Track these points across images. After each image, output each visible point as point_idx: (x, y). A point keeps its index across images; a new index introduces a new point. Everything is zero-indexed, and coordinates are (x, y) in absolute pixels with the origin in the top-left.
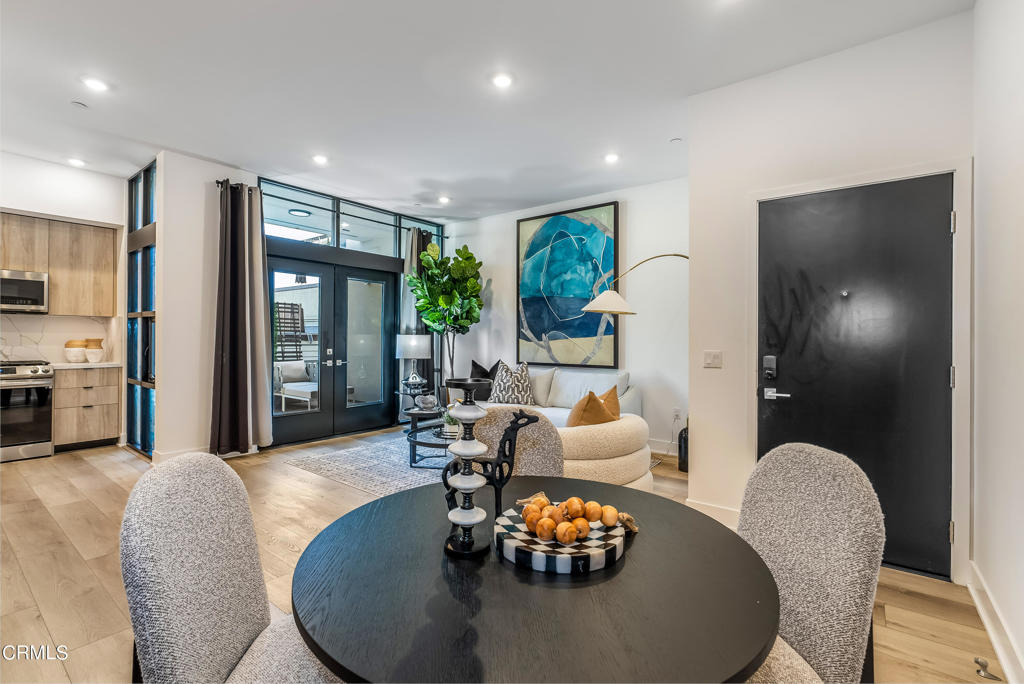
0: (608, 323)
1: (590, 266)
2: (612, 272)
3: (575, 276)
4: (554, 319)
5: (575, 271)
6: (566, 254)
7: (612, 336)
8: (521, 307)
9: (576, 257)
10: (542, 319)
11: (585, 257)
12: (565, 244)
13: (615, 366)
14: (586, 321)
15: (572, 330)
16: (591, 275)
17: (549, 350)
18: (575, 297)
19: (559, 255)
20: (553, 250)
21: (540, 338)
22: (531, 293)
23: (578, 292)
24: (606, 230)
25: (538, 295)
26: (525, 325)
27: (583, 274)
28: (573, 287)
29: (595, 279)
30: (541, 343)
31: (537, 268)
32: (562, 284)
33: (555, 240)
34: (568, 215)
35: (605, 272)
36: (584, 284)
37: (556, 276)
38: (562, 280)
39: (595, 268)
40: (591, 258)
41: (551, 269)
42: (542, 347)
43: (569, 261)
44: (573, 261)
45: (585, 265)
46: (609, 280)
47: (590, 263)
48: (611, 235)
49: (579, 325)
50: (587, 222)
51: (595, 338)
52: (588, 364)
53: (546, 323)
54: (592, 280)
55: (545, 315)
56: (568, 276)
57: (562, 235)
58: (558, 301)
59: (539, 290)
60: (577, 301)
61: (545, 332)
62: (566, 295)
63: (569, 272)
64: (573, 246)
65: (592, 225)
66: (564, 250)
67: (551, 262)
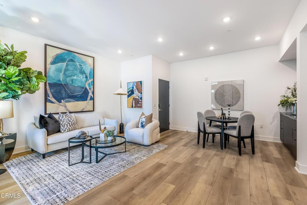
0: (91, 96)
1: (85, 76)
2: (92, 80)
3: (78, 78)
4: (68, 94)
5: (78, 76)
6: (74, 68)
7: (93, 101)
8: (48, 87)
9: (79, 71)
10: (62, 93)
11: (82, 72)
12: (73, 65)
13: (93, 111)
14: (83, 95)
15: (77, 99)
16: (85, 79)
17: (65, 107)
18: (78, 86)
19: (70, 68)
20: (67, 65)
21: (60, 102)
22: (55, 81)
23: (80, 84)
24: (90, 65)
25: (59, 83)
26: (51, 95)
27: (82, 78)
28: (77, 82)
29: (86, 81)
30: (60, 104)
31: (59, 70)
32: (72, 80)
33: (69, 61)
34: (75, 54)
35: (90, 79)
36: (82, 82)
37: (69, 76)
38: (72, 79)
39: (86, 77)
40: (85, 74)
41: (67, 73)
42: (61, 105)
43: (75, 72)
44: (77, 72)
45: (82, 75)
46: (91, 82)
47: (84, 75)
48: (92, 68)
49: (80, 96)
50: (84, 60)
51: (86, 101)
52: (84, 111)
53: (64, 96)
54: (85, 81)
55: (63, 92)
56: (75, 78)
57: (72, 60)
58: (70, 87)
59: (60, 81)
60: (79, 88)
61: (63, 99)
62: (74, 84)
63: (75, 76)
64: (77, 66)
65: (85, 61)
66: (73, 67)
67: (66, 70)
